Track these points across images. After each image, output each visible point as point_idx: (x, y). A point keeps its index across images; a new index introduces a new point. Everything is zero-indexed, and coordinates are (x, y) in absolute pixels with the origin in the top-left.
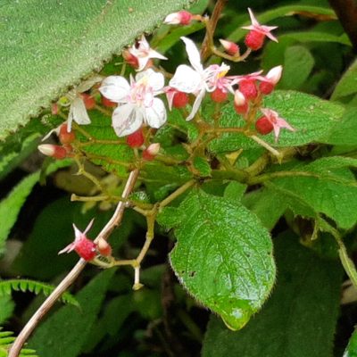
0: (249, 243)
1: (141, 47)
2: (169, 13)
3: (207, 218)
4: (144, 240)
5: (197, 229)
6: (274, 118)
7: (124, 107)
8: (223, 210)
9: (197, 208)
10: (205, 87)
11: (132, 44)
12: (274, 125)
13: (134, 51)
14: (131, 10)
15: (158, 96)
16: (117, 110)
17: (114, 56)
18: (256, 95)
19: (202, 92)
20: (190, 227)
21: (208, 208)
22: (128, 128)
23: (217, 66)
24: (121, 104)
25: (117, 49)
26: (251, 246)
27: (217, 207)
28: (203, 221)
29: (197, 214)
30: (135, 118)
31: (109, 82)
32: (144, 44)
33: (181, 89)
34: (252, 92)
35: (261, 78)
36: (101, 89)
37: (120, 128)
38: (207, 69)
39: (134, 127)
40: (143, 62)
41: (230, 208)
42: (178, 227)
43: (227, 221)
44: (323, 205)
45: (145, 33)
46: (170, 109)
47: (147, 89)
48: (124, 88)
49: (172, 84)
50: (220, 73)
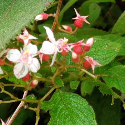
0: (84, 115)
1: (25, 34)
2: (37, 15)
3: (64, 104)
4: (35, 120)
5: (59, 110)
6: (91, 61)
7: (19, 64)
8: (71, 99)
9: (59, 100)
10: (57, 50)
11: (20, 33)
12: (92, 64)
13: (21, 37)
14: (20, 10)
15: (35, 57)
16: (15, 66)
17: (12, 41)
18: (82, 52)
19: (56, 53)
20: (56, 109)
21: (64, 99)
22: (22, 74)
23: (62, 39)
24: (17, 63)
25: (13, 37)
26: (85, 117)
27: (68, 98)
28: (62, 106)
29: (59, 102)
30: (25, 69)
31: (11, 53)
32: (26, 32)
33: (46, 53)
34: (80, 51)
35: (84, 44)
36: (7, 56)
37: (18, 75)
38: (58, 41)
39: (25, 74)
40: (26, 41)
41: (74, 98)
42: (51, 110)
43: (73, 104)
44: (114, 84)
45: (26, 27)
46: (42, 63)
47: (29, 55)
48: (18, 55)
49: (41, 51)
50: (64, 43)
